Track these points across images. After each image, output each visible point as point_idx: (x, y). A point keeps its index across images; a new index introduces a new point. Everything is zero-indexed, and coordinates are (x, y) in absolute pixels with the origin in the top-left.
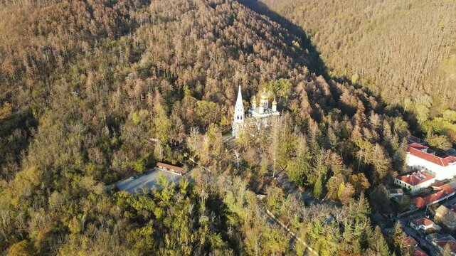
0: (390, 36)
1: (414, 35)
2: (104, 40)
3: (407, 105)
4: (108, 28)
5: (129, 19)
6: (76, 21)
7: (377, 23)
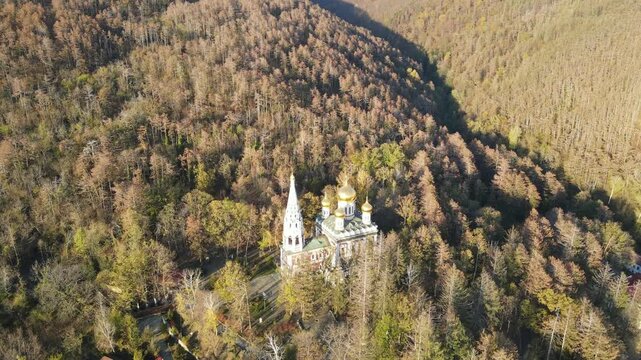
0: (573, 61)
1: (615, 58)
2: (67, 73)
3: (615, 188)
4: (76, 51)
5: (120, 35)
6: (17, 38)
7: (545, 39)
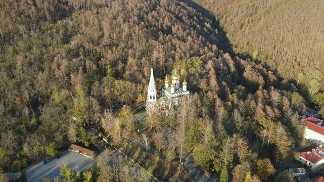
0: (284, 19)
1: (304, 18)
4: (47, 13)
6: (19, 6)
7: (273, 8)
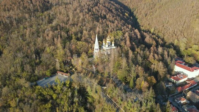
1: (180, 10)
2: (37, 13)
3: (176, 43)
4: (39, 7)
5: (49, 3)
7: (164, 5)
